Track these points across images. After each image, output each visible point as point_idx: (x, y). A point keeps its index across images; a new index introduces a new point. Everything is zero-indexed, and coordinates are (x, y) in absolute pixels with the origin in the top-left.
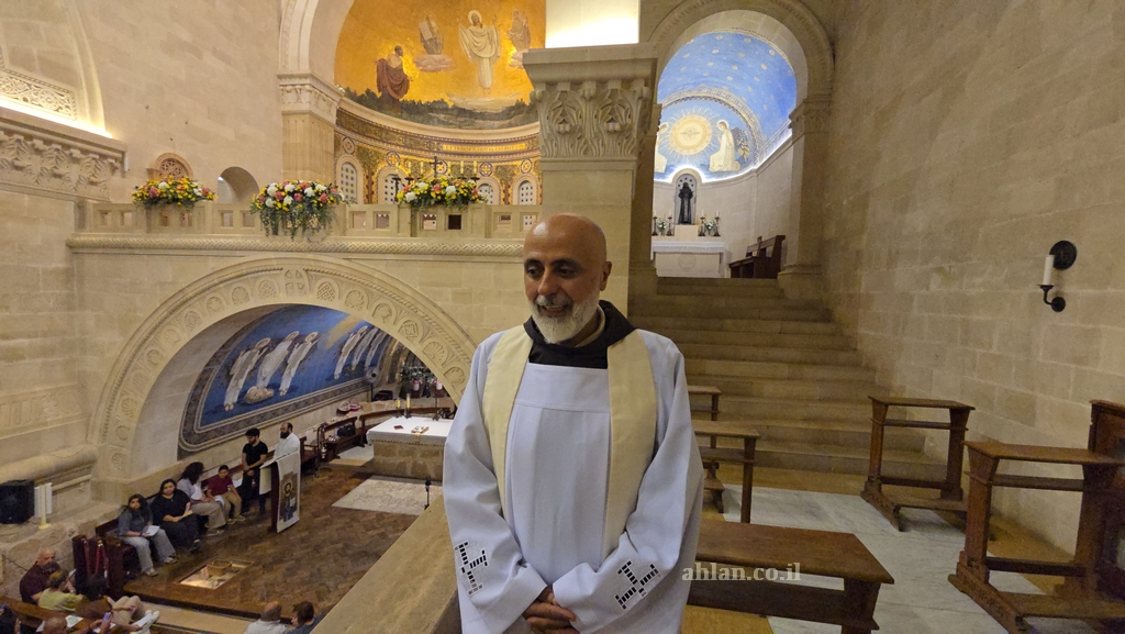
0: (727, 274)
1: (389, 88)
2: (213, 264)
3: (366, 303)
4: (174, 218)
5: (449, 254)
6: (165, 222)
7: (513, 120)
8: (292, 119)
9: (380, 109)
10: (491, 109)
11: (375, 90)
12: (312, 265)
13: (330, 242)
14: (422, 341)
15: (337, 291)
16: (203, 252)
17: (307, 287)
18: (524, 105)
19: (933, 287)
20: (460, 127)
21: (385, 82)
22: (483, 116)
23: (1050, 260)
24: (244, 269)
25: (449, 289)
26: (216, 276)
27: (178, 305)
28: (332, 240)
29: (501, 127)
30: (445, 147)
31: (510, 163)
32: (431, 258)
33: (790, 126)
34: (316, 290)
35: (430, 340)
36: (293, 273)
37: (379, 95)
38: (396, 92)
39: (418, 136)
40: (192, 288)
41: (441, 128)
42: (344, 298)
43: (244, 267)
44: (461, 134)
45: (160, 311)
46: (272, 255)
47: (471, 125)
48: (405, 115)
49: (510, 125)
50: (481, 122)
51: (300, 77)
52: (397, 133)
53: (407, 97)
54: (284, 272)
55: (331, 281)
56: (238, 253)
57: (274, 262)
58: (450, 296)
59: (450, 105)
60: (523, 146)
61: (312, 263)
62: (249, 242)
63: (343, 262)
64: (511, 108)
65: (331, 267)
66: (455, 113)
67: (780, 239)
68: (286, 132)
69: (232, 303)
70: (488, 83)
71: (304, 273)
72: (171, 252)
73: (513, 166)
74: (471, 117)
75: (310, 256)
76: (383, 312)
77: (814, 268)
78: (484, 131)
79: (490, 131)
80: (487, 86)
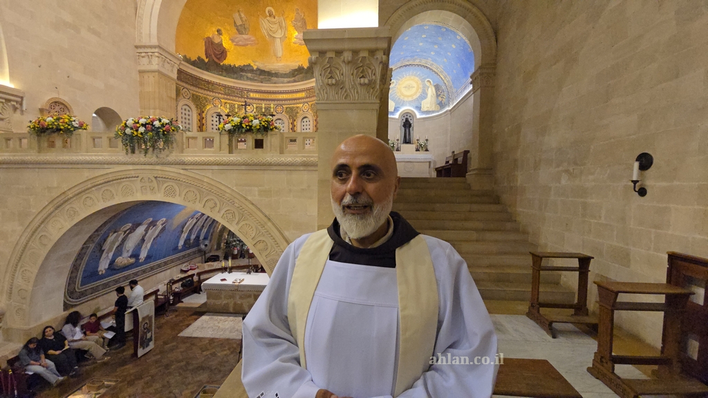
0: (434, 174)
1: (213, 56)
2: (87, 174)
3: (198, 199)
4: (59, 142)
5: (256, 165)
6: (52, 145)
7: (296, 78)
8: (146, 76)
9: (207, 70)
10: (281, 71)
11: (204, 57)
12: (160, 174)
13: (172, 158)
14: (238, 223)
15: (178, 190)
16: (79, 166)
17: (156, 188)
18: (303, 68)
19: (563, 182)
20: (262, 82)
21: (211, 52)
22: (277, 75)
23: (636, 165)
24: (111, 177)
25: (256, 189)
26: (89, 182)
27: (60, 203)
28: (174, 156)
29: (289, 82)
30: (252, 95)
31: (295, 106)
32: (243, 167)
33: (471, 83)
34: (163, 191)
35: (244, 223)
36: (146, 179)
37: (206, 60)
38: (218, 59)
39: (233, 87)
40: (71, 191)
41: (249, 83)
42: (183, 196)
43: (110, 176)
44: (262, 86)
45: (48, 208)
46: (131, 167)
47: (269, 81)
48: (224, 73)
49: (295, 81)
50: (275, 79)
51: (151, 47)
52: (219, 86)
53: (226, 62)
54: (139, 179)
55: (173, 184)
56: (106, 166)
57: (133, 172)
58: (257, 193)
59: (255, 68)
60: (303, 95)
61: (160, 172)
62: (114, 158)
63: (182, 172)
64: (296, 70)
65: (172, 174)
66: (258, 72)
67: (466, 152)
68: (142, 84)
69: (102, 200)
70: (280, 54)
71: (153, 179)
72: (55, 166)
73: (297, 107)
74: (268, 75)
75: (158, 167)
76: (210, 204)
77: (488, 170)
78: (278, 85)
79: (282, 85)
80: (279, 56)
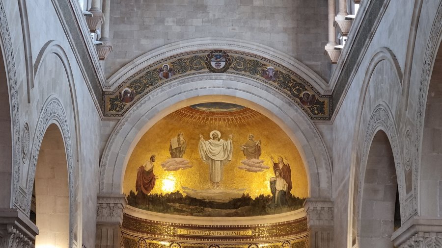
7: (239, 210)
8: (104, 228)
18: (249, 199)
20: (192, 214)
22: (211, 204)
29: (229, 215)
30: (180, 231)
31: (237, 246)
39: (159, 223)
44: (193, 220)
50: (210, 209)
52: (145, 223)
59: (184, 195)
60: (249, 233)
64: (238, 200)
66: (188, 201)
68: (99, 237)
70: (218, 179)
74: (201, 205)
78: (214, 218)
79: (218, 218)
80: (216, 181)
